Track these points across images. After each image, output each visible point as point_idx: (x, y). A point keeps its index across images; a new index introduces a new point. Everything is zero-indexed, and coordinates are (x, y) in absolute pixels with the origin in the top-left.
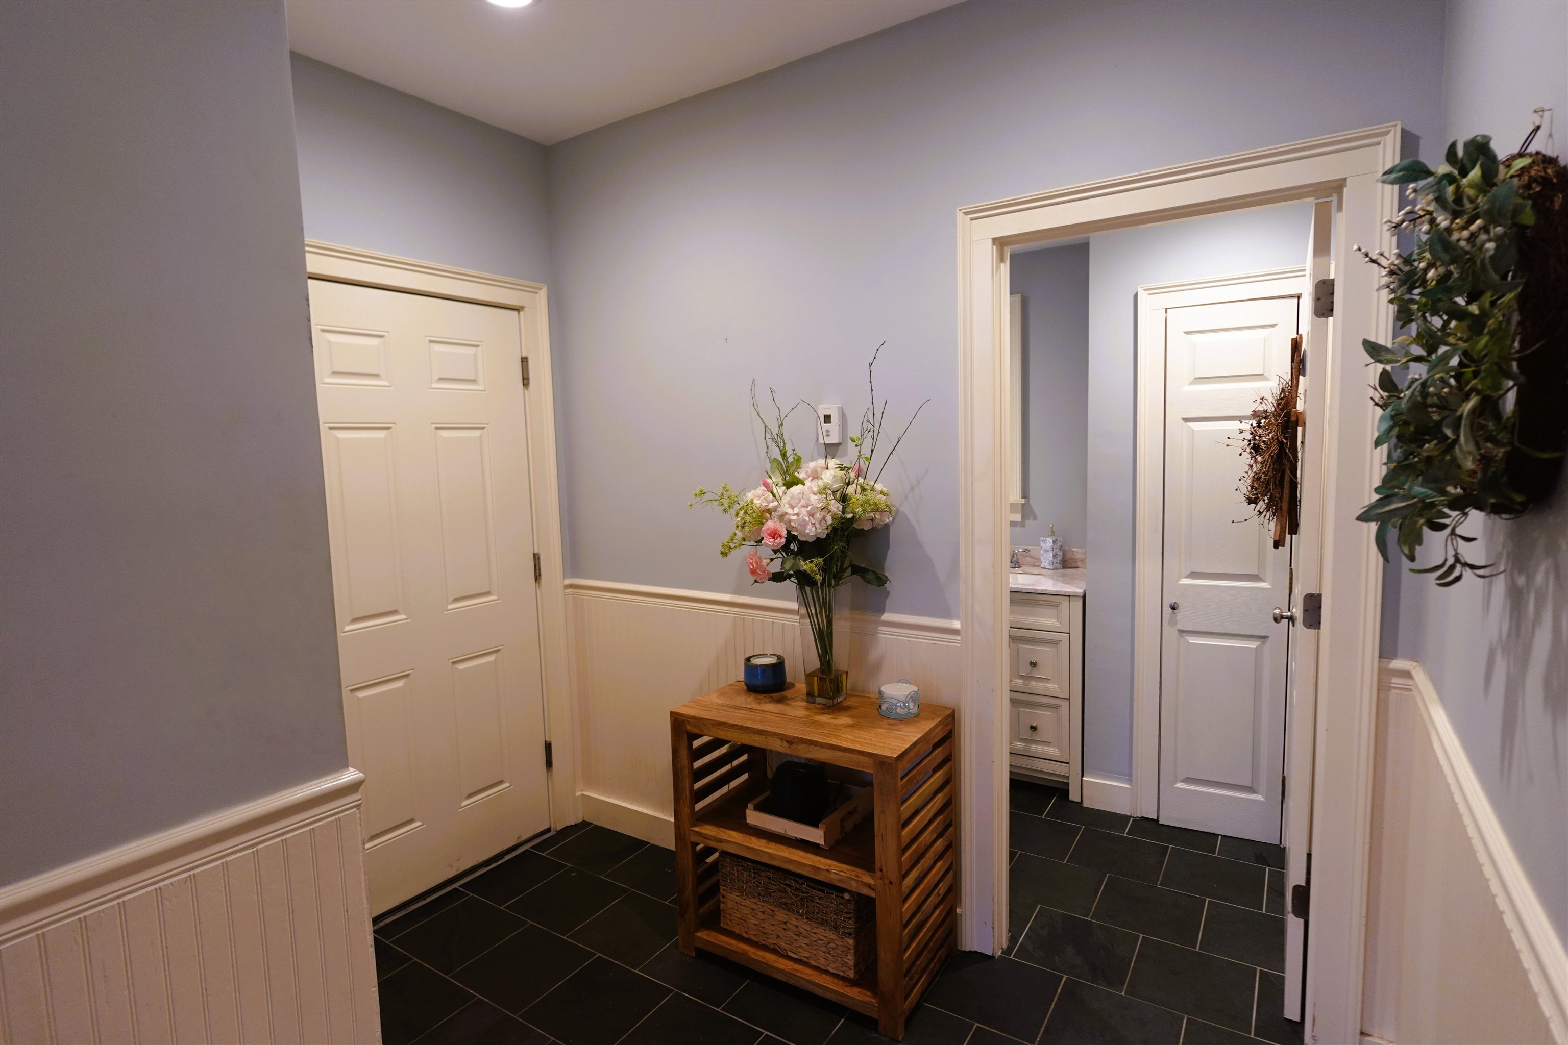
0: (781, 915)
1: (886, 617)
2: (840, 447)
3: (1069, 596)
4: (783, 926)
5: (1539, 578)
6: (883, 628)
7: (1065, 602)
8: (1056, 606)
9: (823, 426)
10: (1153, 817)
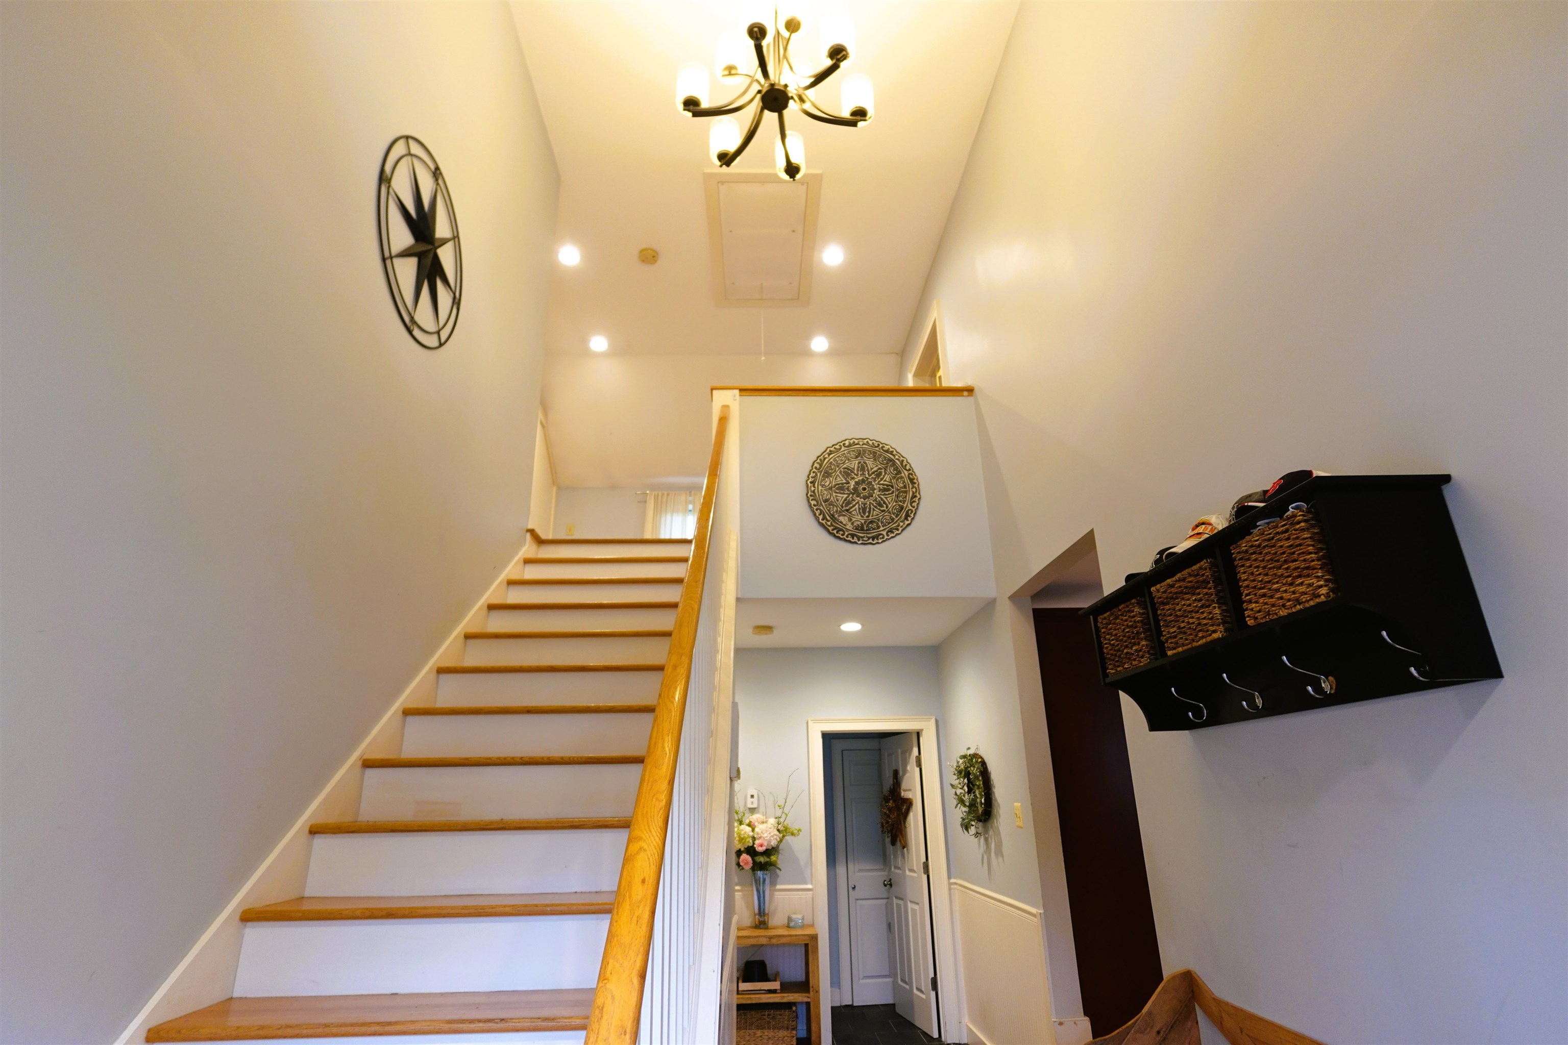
0: (759, 1033)
1: (778, 887)
2: (756, 810)
4: (760, 1039)
5: (991, 833)
6: (776, 893)
9: (749, 800)
10: (850, 1003)
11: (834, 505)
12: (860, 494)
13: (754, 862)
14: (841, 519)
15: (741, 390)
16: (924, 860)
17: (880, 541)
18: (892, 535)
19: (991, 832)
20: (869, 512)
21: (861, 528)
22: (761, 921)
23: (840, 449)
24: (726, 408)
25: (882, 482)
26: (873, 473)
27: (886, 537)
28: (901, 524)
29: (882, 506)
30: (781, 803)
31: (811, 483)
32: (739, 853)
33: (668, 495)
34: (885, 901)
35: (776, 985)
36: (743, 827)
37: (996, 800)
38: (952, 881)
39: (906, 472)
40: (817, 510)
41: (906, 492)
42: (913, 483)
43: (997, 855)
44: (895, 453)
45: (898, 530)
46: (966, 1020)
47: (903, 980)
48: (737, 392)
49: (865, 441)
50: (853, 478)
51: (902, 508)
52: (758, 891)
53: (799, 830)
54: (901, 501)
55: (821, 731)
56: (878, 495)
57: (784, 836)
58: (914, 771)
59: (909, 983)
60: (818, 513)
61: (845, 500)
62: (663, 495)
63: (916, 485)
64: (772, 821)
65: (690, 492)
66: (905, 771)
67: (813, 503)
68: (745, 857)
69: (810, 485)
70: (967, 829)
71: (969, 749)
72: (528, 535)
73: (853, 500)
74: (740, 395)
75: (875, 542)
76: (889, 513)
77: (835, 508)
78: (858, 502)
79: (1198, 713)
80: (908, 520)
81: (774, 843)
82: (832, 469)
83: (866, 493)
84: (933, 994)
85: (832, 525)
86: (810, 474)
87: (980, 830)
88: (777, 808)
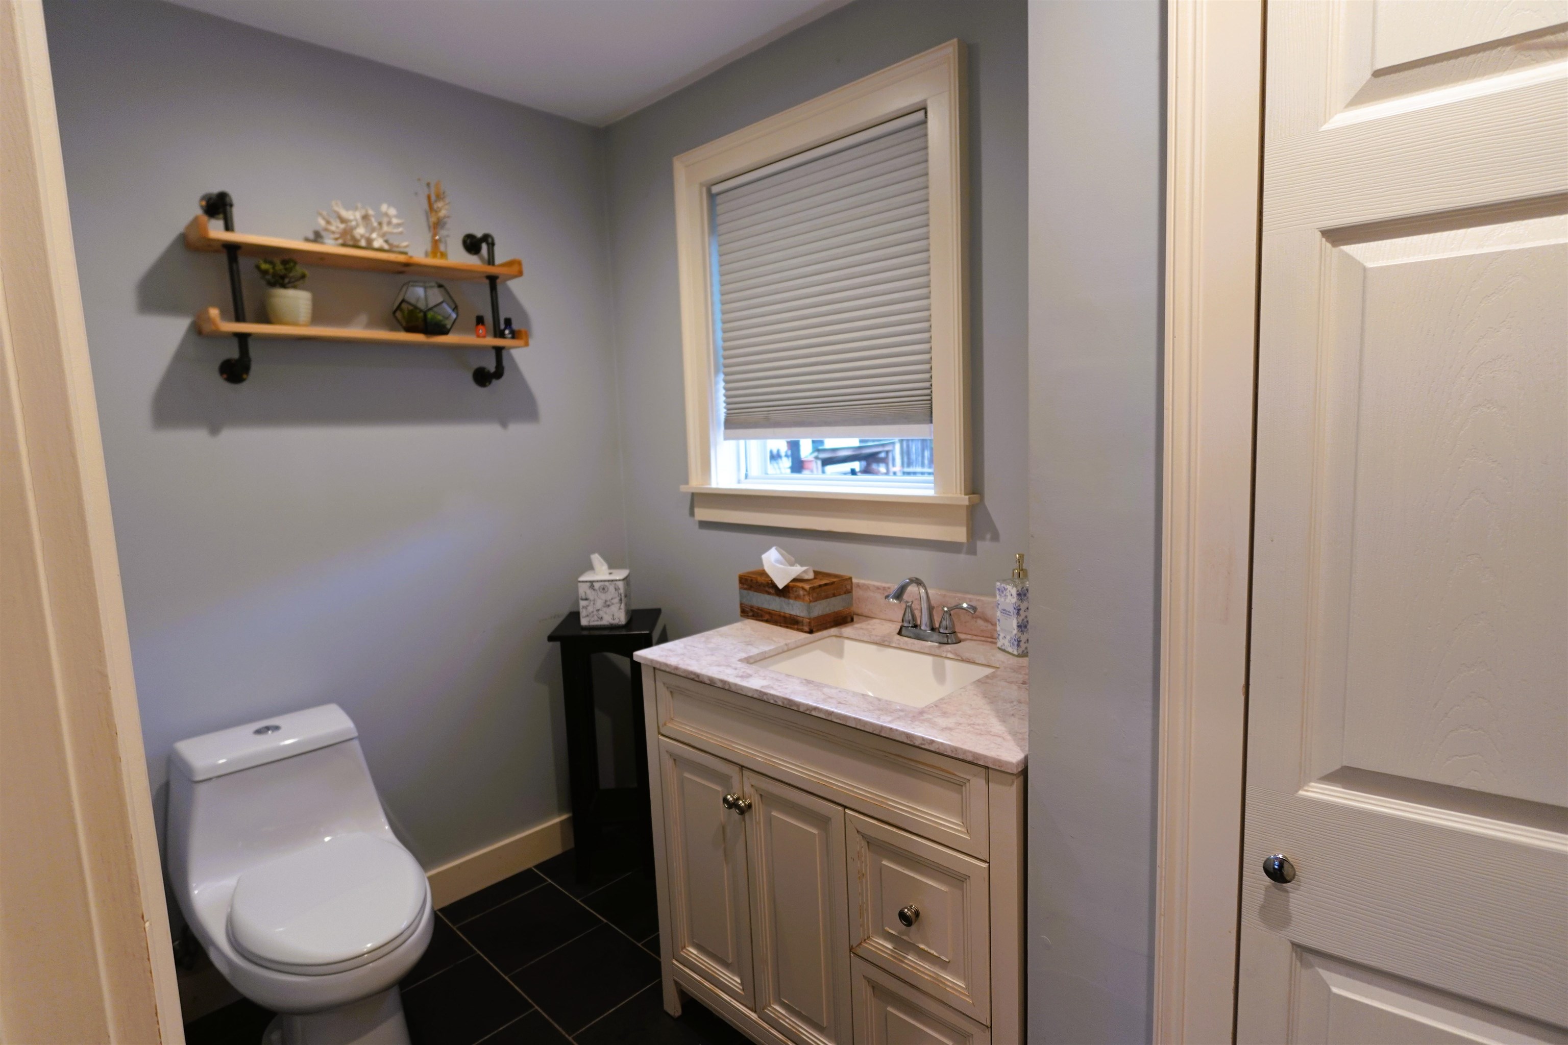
3: (987, 768)
7: (977, 783)
8: (959, 785)
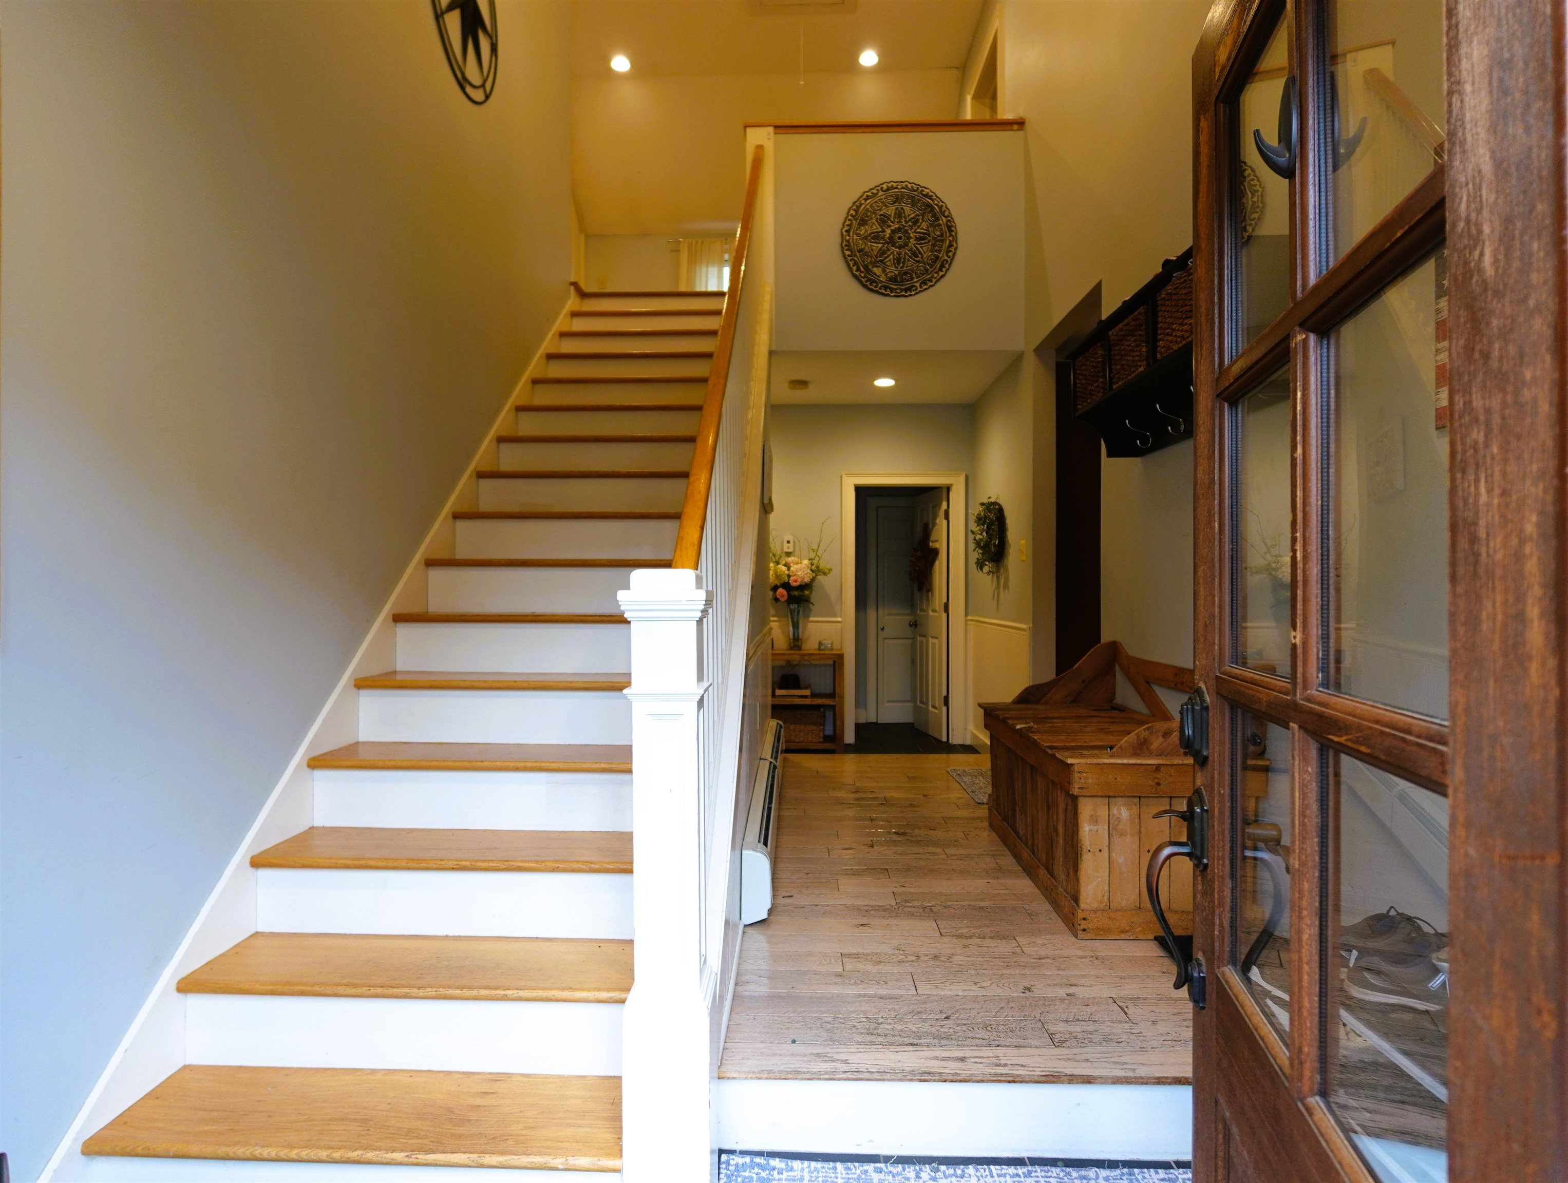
2: (792, 552)
9: (786, 545)
10: (874, 721)
11: (868, 256)
12: (896, 243)
13: (789, 596)
14: (875, 270)
15: (776, 127)
16: (946, 601)
17: (913, 293)
18: (926, 287)
19: (1002, 571)
20: (904, 263)
21: (894, 280)
22: (796, 642)
23: (877, 194)
24: (760, 148)
25: (918, 230)
26: (910, 220)
27: (919, 289)
28: (935, 275)
29: (917, 257)
30: (815, 547)
31: (846, 231)
32: (775, 588)
33: (702, 242)
34: (910, 641)
35: (807, 692)
36: (779, 566)
37: (1008, 542)
38: (969, 618)
39: (944, 218)
40: (851, 260)
41: (942, 241)
42: (950, 231)
43: (1004, 588)
44: (934, 197)
45: (931, 281)
46: (971, 727)
47: (921, 702)
48: (771, 129)
49: (904, 184)
50: (889, 226)
51: (937, 258)
52: (792, 619)
53: (830, 570)
54: (936, 251)
55: (855, 485)
56: (914, 245)
57: (816, 575)
58: (941, 522)
59: (926, 704)
60: (851, 263)
61: (880, 249)
62: (697, 242)
63: (953, 233)
64: (806, 562)
65: (726, 239)
66: (934, 524)
67: (847, 253)
68: (781, 591)
69: (845, 233)
70: (981, 569)
71: (990, 498)
72: (572, 288)
73: (888, 250)
74: (775, 133)
75: (908, 294)
76: (924, 263)
77: (870, 259)
78: (893, 253)
79: (1144, 441)
80: (942, 271)
81: (807, 580)
82: (867, 217)
83: (901, 242)
84: (944, 709)
85: (865, 277)
86: (845, 222)
87: (994, 570)
88: (811, 551)
